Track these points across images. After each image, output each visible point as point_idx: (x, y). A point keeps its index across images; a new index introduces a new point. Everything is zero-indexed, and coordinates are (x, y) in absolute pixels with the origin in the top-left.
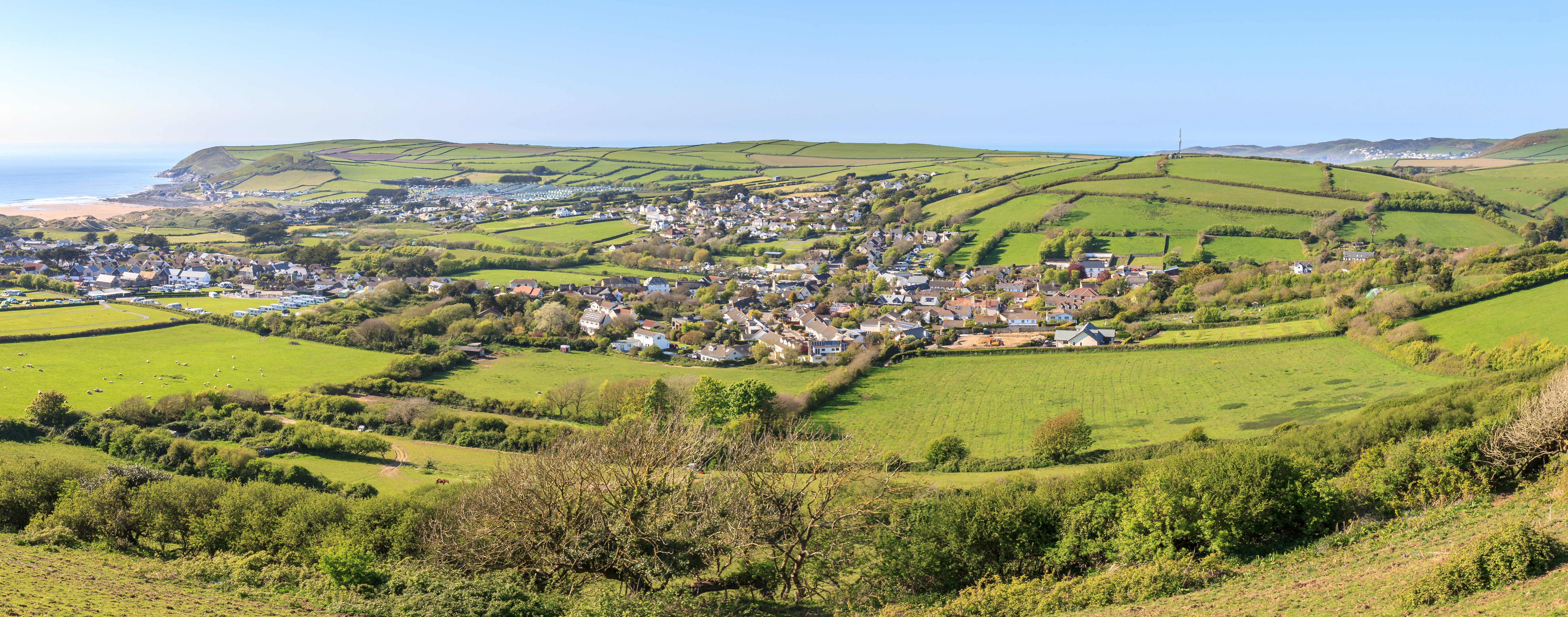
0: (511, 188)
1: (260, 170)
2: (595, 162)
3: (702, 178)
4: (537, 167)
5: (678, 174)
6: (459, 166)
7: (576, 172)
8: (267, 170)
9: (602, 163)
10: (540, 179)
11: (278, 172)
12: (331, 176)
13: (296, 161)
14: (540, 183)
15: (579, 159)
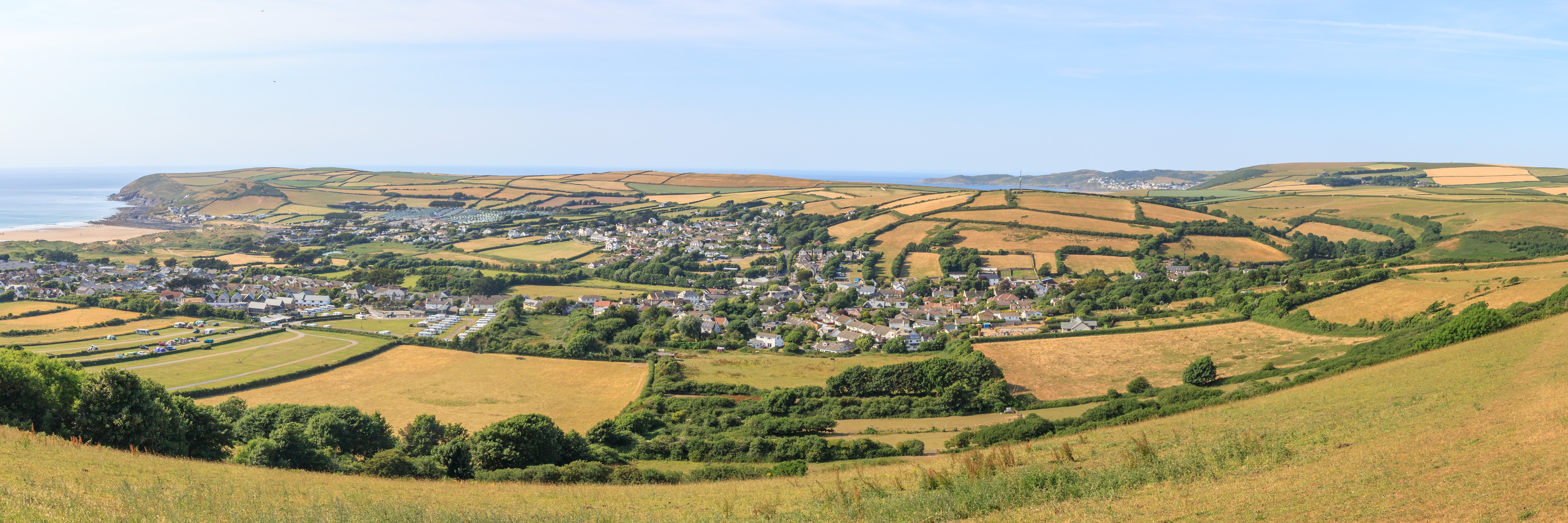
0: (443, 211)
1: (219, 196)
2: (502, 189)
3: (598, 204)
4: (456, 194)
5: (577, 200)
6: (386, 192)
7: (487, 198)
8: (226, 196)
9: (507, 190)
10: (464, 204)
11: (236, 198)
12: (280, 200)
13: (249, 188)
14: (464, 207)
15: (488, 186)
